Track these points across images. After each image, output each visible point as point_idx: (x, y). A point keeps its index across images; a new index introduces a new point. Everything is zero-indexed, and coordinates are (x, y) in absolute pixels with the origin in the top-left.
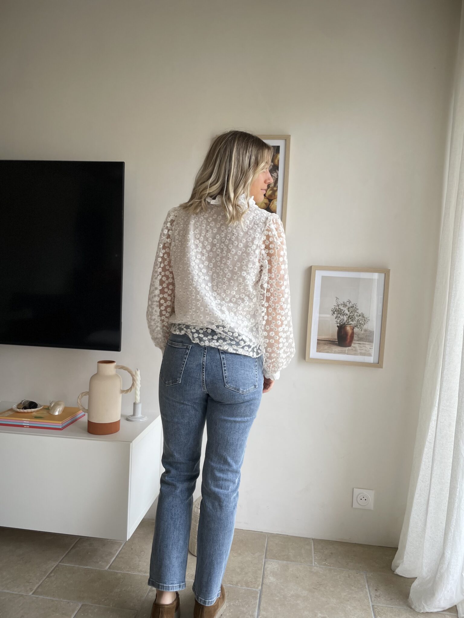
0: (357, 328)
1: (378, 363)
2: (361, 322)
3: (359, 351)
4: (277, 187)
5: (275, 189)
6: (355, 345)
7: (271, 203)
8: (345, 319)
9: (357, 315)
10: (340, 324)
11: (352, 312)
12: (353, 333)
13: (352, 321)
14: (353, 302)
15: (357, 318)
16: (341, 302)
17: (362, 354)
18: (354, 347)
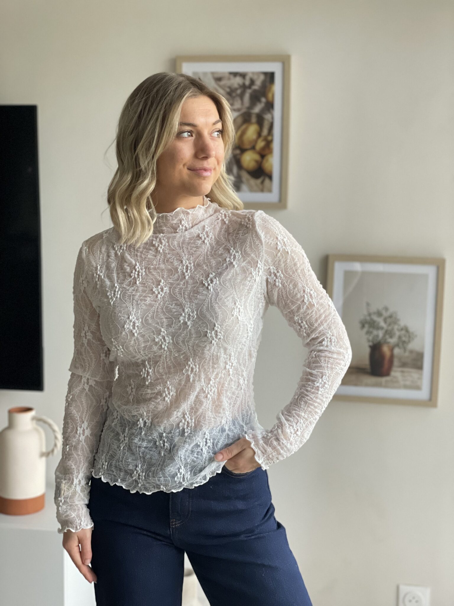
0: (400, 348)
1: (430, 399)
2: (404, 339)
3: (402, 383)
4: (272, 136)
5: (270, 138)
6: (396, 373)
7: (264, 161)
8: (381, 334)
9: (398, 330)
10: (373, 342)
11: (390, 325)
12: (392, 356)
13: (391, 337)
14: (391, 310)
15: (397, 333)
16: (373, 309)
17: (406, 387)
18: (395, 377)
